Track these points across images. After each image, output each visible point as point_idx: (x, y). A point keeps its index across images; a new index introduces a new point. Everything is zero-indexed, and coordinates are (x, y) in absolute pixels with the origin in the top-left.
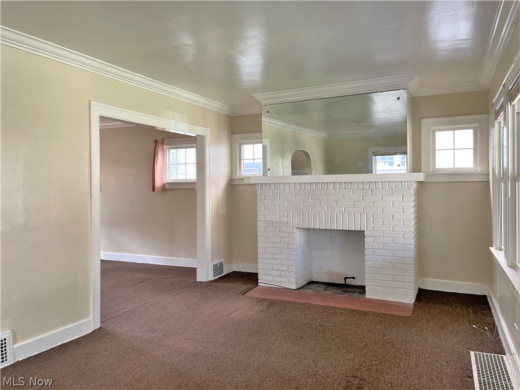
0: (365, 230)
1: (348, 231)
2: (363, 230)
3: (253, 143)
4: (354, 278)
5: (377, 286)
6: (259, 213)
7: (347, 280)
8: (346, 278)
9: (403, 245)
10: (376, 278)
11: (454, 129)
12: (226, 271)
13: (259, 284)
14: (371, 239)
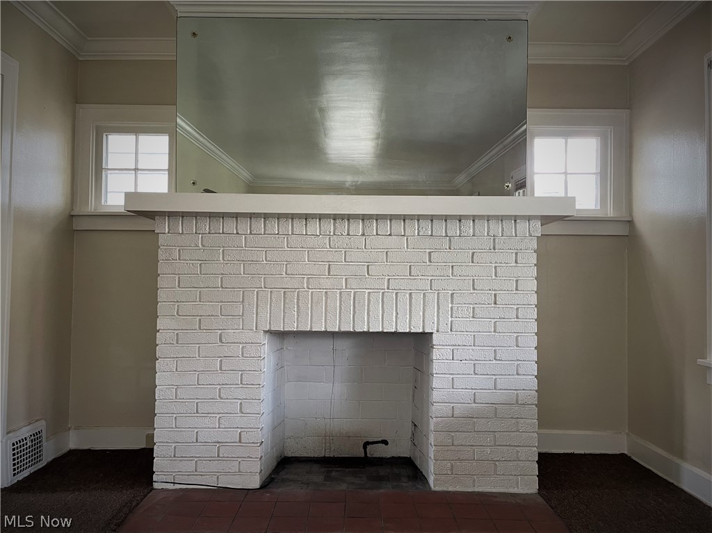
0: (434, 331)
1: (395, 334)
2: (431, 331)
3: (137, 131)
4: (385, 442)
5: (459, 459)
6: (162, 295)
7: (369, 447)
8: (366, 444)
9: (516, 363)
10: (456, 443)
11: (566, 135)
12: (48, 455)
13: (156, 486)
14: (447, 352)
